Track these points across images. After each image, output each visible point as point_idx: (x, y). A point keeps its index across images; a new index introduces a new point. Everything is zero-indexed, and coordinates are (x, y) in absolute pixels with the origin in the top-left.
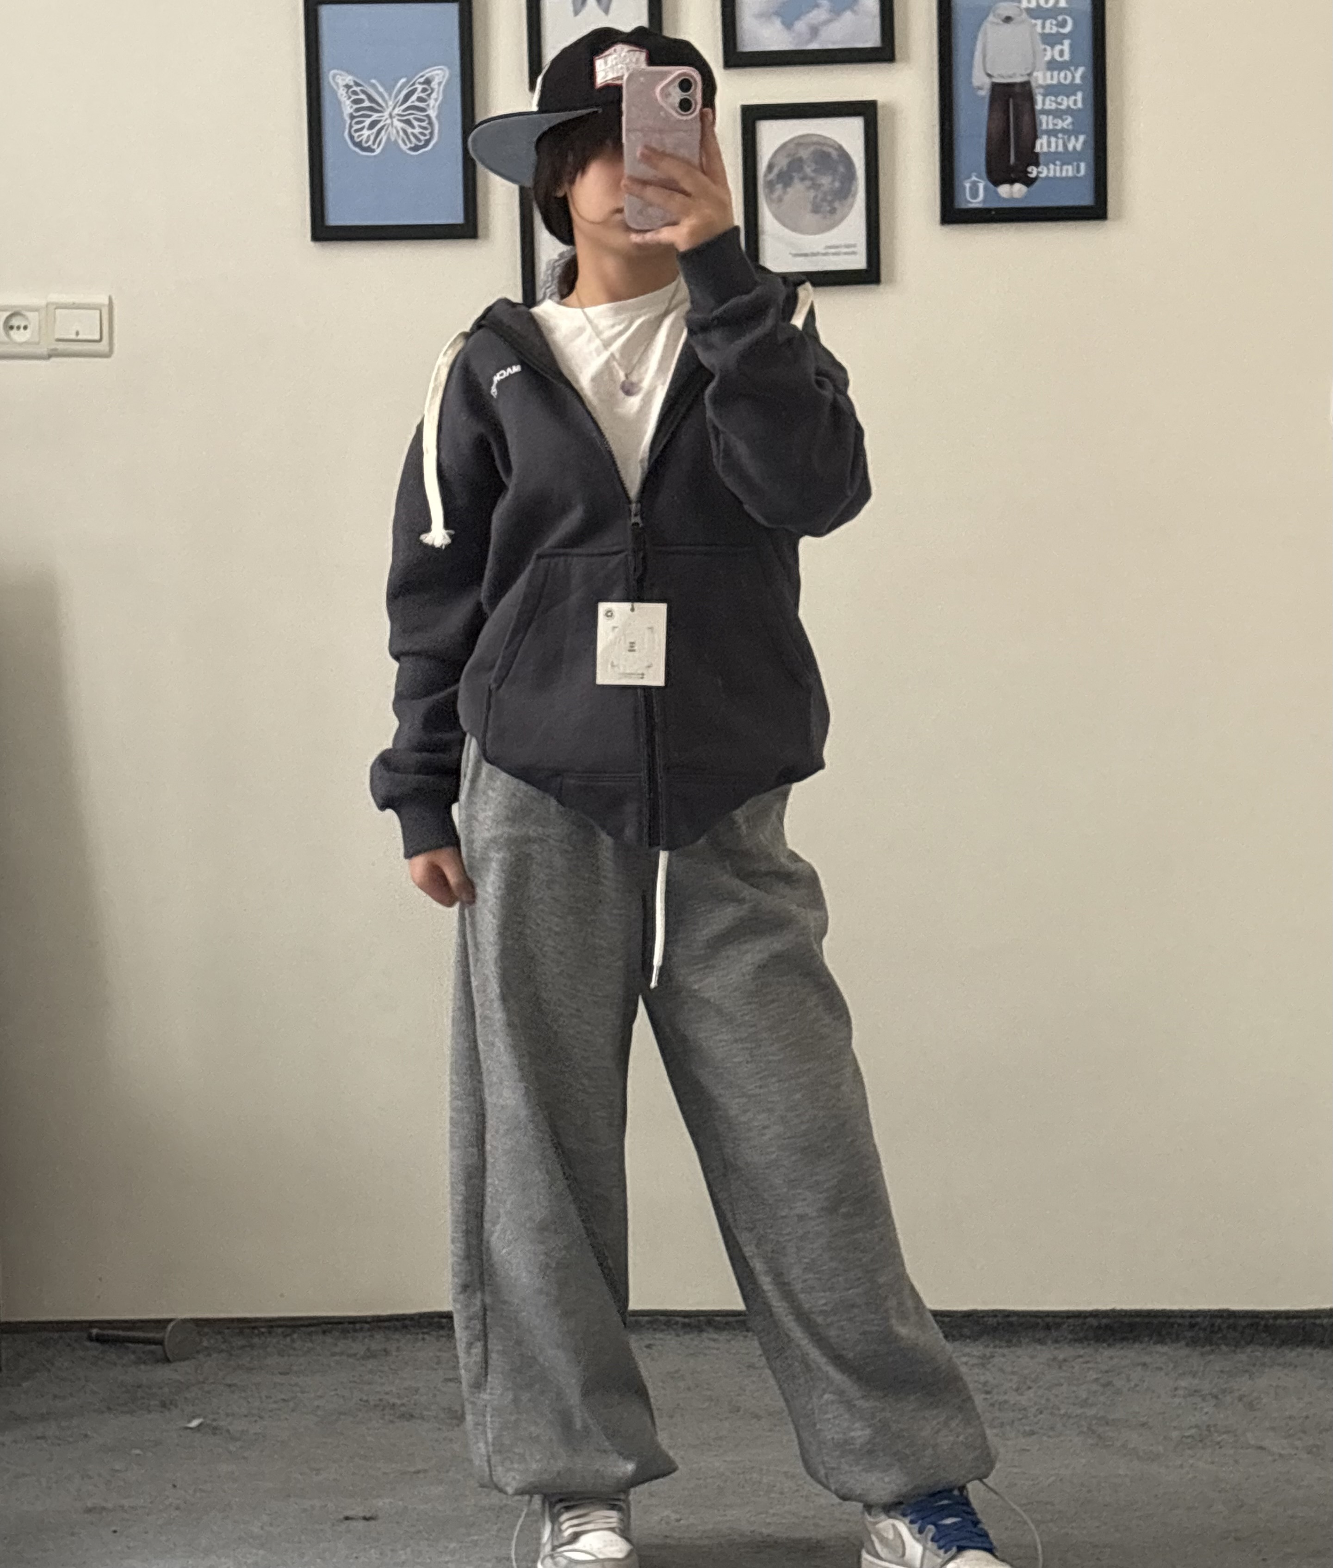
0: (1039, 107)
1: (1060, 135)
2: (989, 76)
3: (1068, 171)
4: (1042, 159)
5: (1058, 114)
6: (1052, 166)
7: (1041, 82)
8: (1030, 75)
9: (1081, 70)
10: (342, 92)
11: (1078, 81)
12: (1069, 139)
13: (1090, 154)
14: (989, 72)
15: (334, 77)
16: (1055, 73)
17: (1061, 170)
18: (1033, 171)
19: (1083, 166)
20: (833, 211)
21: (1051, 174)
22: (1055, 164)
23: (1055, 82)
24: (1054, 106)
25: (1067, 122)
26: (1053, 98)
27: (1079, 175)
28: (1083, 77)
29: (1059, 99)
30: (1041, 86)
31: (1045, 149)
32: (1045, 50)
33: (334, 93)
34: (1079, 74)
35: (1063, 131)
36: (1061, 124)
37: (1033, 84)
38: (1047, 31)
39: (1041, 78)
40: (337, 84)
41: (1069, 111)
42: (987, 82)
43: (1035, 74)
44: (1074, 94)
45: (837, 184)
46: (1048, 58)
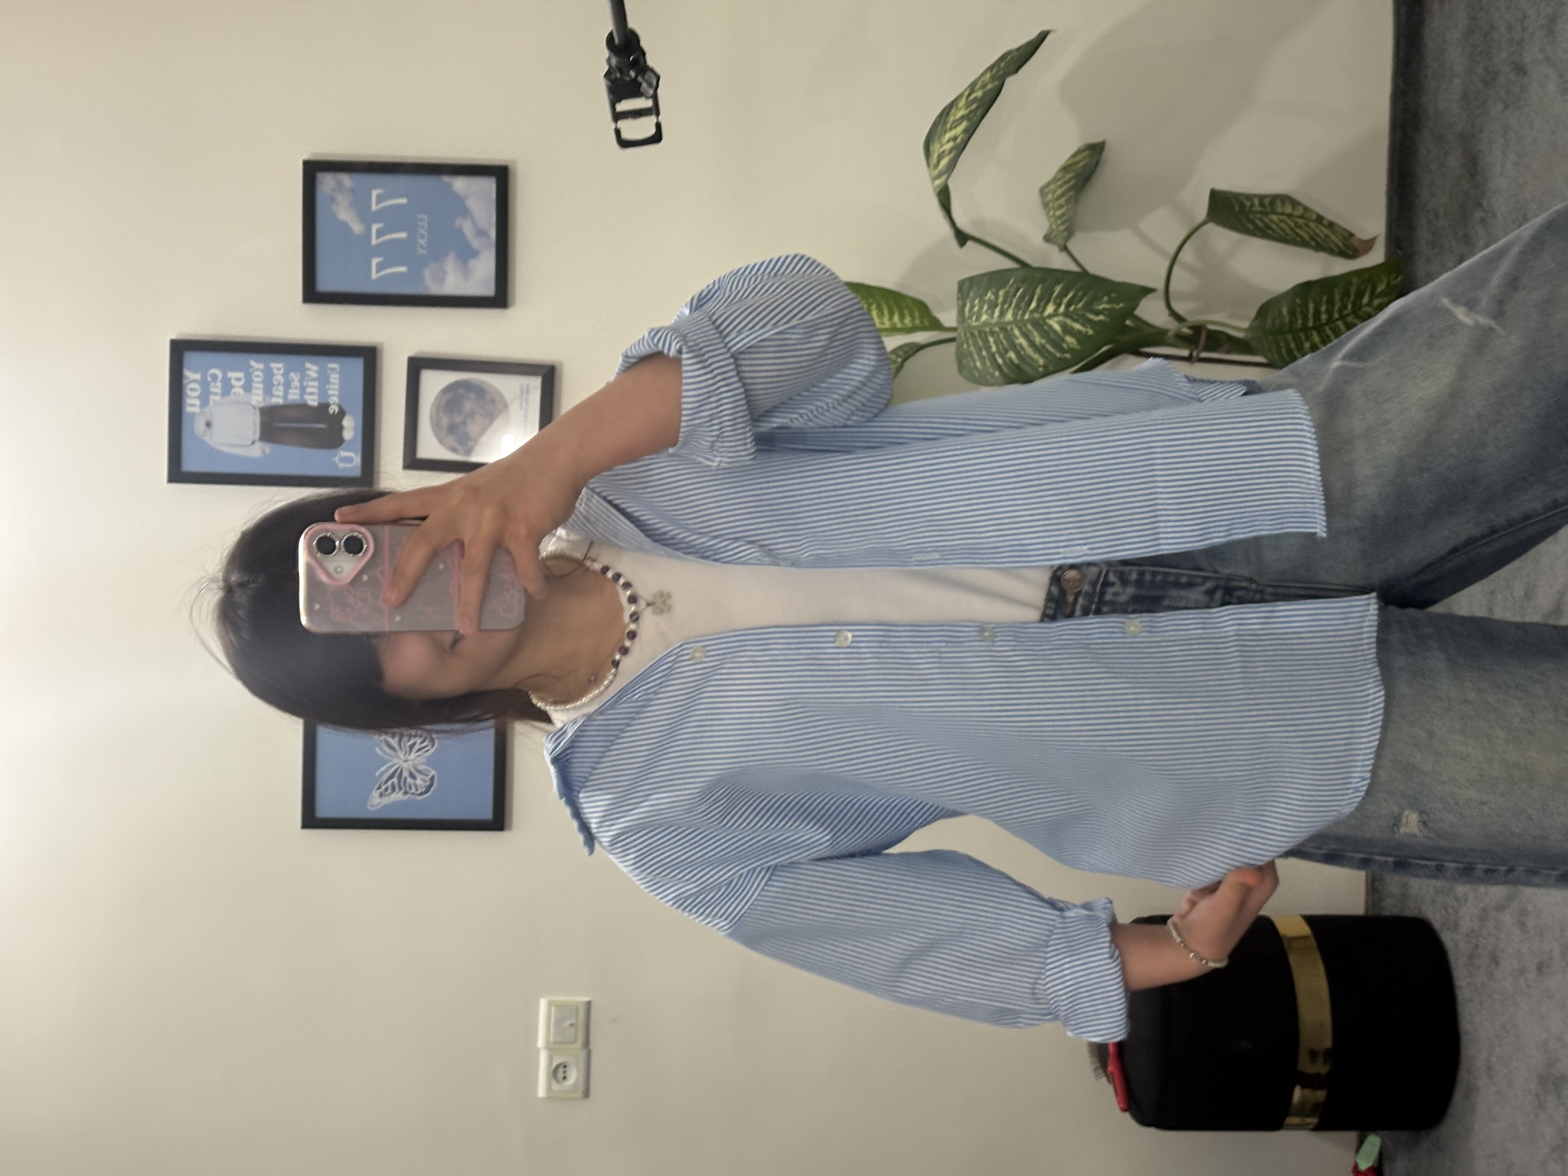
0: (280, 401)
1: (305, 384)
2: (253, 443)
3: (334, 378)
4: (324, 401)
5: (287, 385)
6: (330, 392)
7: (260, 398)
8: (254, 408)
9: (253, 363)
10: (386, 800)
11: (261, 366)
12: (308, 376)
13: (322, 359)
14: (251, 442)
15: (373, 806)
16: (254, 385)
17: (333, 384)
18: (333, 409)
19: (331, 365)
20: (493, 401)
21: (336, 393)
22: (329, 389)
23: (261, 386)
24: (281, 388)
25: (295, 377)
26: (274, 388)
27: (338, 369)
28: (258, 361)
29: (276, 383)
30: (264, 399)
31: (316, 397)
32: (235, 393)
33: (387, 807)
34: (256, 364)
35: (301, 381)
36: (296, 383)
37: (262, 405)
38: (219, 391)
39: (258, 398)
40: (379, 804)
41: (286, 375)
42: (259, 445)
43: (254, 403)
44: (271, 370)
45: (472, 395)
46: (241, 391)
